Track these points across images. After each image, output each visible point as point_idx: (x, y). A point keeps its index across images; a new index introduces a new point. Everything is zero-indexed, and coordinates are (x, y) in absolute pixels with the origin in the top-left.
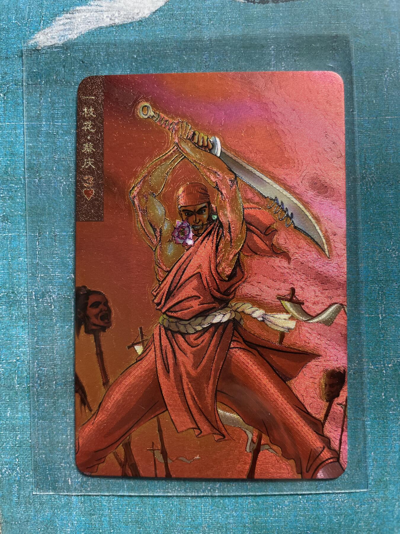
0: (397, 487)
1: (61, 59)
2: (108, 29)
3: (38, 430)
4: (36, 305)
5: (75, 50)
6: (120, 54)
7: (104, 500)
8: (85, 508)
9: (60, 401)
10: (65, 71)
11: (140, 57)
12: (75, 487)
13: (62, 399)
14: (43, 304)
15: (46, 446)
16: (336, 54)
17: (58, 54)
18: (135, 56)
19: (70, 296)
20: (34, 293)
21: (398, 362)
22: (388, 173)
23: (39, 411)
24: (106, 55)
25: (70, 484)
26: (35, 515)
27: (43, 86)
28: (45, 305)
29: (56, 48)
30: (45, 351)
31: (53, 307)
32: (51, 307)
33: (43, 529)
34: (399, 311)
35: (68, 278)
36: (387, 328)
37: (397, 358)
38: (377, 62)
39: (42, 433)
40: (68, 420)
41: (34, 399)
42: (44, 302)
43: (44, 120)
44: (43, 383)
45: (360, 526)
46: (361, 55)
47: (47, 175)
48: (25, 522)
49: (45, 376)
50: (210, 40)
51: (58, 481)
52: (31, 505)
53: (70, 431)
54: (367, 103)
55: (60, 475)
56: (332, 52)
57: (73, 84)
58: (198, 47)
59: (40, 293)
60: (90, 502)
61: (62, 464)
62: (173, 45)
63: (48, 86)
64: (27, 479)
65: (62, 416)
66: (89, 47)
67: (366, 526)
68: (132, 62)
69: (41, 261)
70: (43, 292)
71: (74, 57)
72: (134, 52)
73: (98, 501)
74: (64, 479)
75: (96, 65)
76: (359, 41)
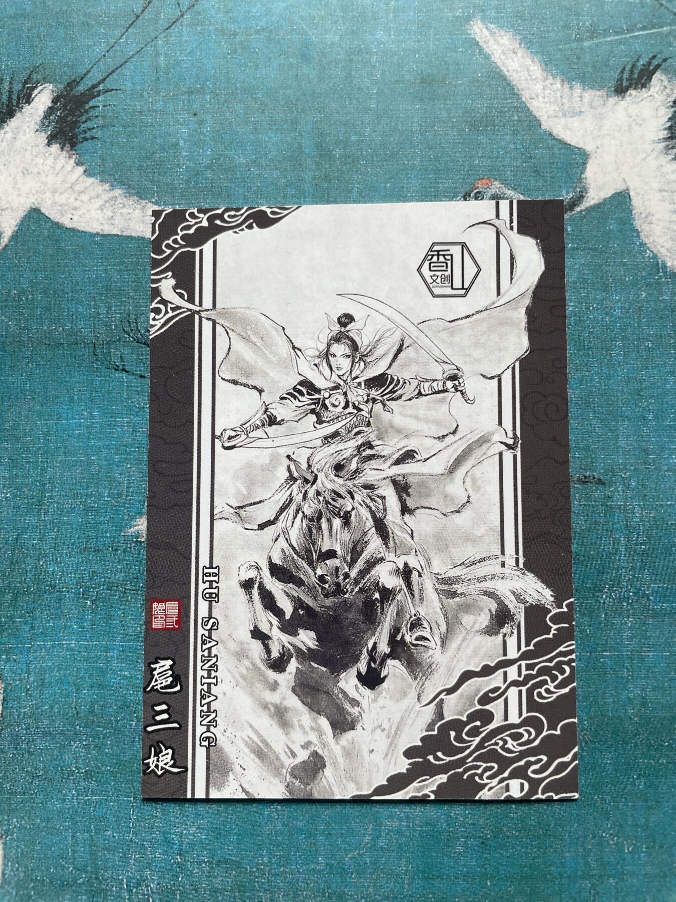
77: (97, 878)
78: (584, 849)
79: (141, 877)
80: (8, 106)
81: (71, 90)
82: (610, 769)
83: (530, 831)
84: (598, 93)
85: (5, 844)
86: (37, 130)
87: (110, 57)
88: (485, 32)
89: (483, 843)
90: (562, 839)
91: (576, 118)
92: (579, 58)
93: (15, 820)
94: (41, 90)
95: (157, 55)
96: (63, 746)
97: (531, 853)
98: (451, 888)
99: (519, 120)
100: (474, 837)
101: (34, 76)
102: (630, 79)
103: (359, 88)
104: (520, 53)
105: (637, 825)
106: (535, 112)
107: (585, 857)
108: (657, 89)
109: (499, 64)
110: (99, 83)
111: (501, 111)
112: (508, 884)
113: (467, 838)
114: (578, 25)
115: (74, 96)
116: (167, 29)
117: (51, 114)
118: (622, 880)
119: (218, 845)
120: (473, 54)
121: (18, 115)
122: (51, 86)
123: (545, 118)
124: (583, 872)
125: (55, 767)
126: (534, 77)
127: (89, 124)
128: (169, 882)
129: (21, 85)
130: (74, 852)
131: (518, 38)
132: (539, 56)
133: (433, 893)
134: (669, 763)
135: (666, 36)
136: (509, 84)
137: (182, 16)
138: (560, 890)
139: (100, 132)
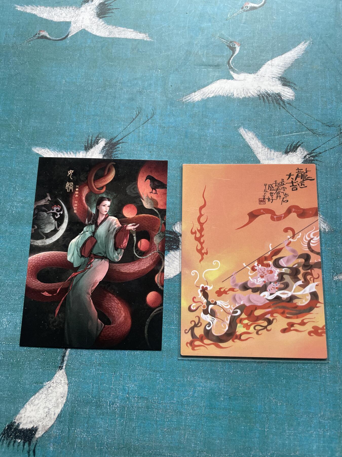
77: (99, 401)
78: (264, 403)
79: (114, 401)
80: (91, 144)
81: (111, 141)
82: (274, 375)
83: (246, 395)
84: (279, 153)
85: (69, 387)
86: (100, 153)
87: (124, 132)
88: (244, 131)
89: (230, 398)
90: (257, 399)
91: (271, 161)
92: (274, 141)
93: (73, 378)
94: (102, 141)
95: (139, 132)
96: (92, 354)
97: (246, 402)
98: (218, 413)
99: (253, 160)
100: (227, 395)
101: (100, 136)
102: (290, 149)
103: (203, 147)
104: (255, 139)
105: (282, 396)
106: (258, 158)
107: (264, 405)
108: (299, 152)
109: (248, 142)
110: (120, 140)
111: (248, 157)
112: (238, 413)
113: (224, 395)
114: (274, 131)
115: (112, 143)
116: (143, 124)
117: (104, 148)
118: (277, 415)
119: (141, 392)
120: (240, 139)
121: (94, 148)
122: (105, 139)
123: (262, 160)
124: (264, 411)
125: (89, 361)
126: (259, 147)
127: (116, 153)
128: (124, 404)
129: (95, 138)
130: (92, 391)
131: (255, 134)
132: (261, 140)
133: (212, 414)
134: (294, 375)
135: (303, 135)
136: (251, 149)
137: (148, 120)
138: (255, 417)
139: (119, 155)
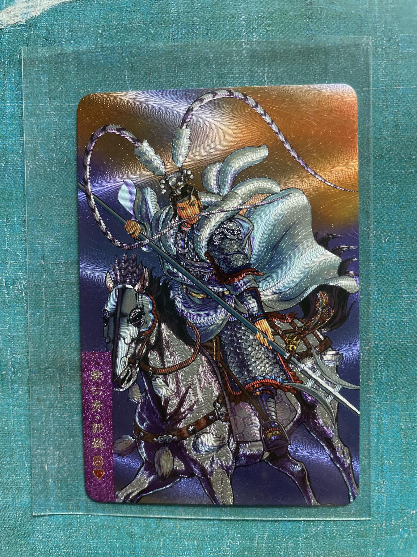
0: (376, 471)
1: (24, 37)
2: (72, 4)
3: (14, 417)
4: (6, 292)
5: (39, 27)
6: (84, 29)
7: (81, 486)
8: (62, 494)
9: (34, 388)
10: (28, 50)
11: (105, 32)
12: (52, 473)
13: (36, 386)
14: (14, 291)
15: (22, 433)
16: (310, 23)
17: (22, 32)
18: (100, 31)
19: (40, 283)
20: (4, 280)
21: (375, 344)
22: (365, 148)
23: (14, 398)
24: (70, 31)
25: (47, 470)
26: (13, 502)
27: (7, 66)
28: (16, 292)
29: (19, 26)
30: (18, 338)
31: (24, 294)
32: (22, 294)
33: (21, 515)
34: (376, 293)
35: (38, 264)
36: (364, 310)
37: (374, 340)
38: (353, 30)
39: (18, 420)
40: (42, 407)
41: (8, 387)
42: (14, 289)
43: (8, 101)
44: (17, 371)
45: (338, 511)
46: (337, 23)
47: (13, 159)
48: (3, 508)
49: (19, 364)
50: (178, 11)
51: (34, 468)
52: (8, 491)
53: (45, 418)
54: (344, 74)
55: (36, 461)
56: (306, 21)
57: (37, 63)
58: (165, 19)
59: (10, 280)
60: (67, 487)
61: (38, 451)
62: (139, 18)
63: (12, 66)
64: (4, 466)
65: (37, 404)
66: (52, 23)
67: (345, 511)
68: (97, 37)
69: (10, 247)
70: (13, 279)
71: (37, 35)
72: (98, 28)
73: (75, 487)
74: (41, 465)
75: (59, 42)
76: (334, 8)
